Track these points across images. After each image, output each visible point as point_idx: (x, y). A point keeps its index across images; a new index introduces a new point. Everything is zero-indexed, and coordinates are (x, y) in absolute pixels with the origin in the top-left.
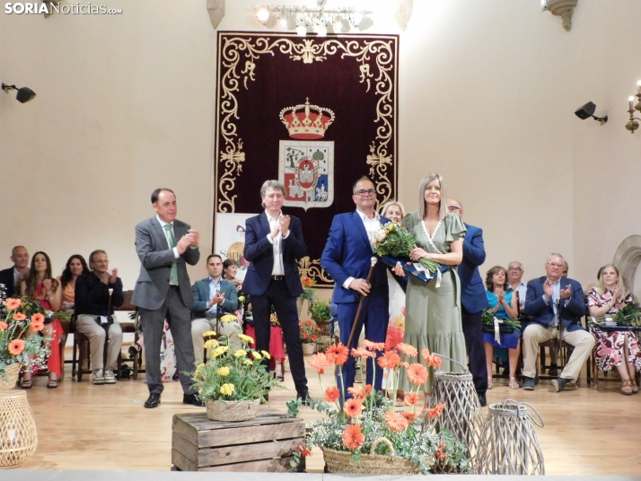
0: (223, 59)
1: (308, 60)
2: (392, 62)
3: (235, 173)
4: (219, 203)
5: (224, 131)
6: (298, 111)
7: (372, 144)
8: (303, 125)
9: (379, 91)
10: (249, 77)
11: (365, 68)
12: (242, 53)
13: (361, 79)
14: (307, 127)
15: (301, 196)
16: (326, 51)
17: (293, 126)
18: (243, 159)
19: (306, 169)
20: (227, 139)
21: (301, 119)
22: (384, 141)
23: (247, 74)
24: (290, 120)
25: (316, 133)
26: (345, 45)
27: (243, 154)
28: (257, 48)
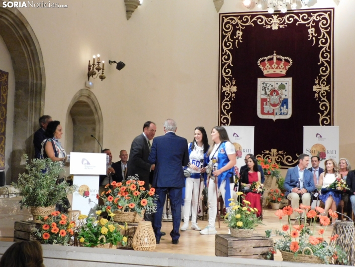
0: (223, 30)
1: (275, 27)
2: (330, 26)
3: (230, 99)
4: (221, 117)
5: (224, 74)
6: (269, 60)
7: (316, 79)
8: (272, 68)
9: (321, 45)
10: (239, 40)
11: (311, 31)
12: (234, 26)
13: (309, 37)
14: (275, 69)
15: (271, 111)
16: (287, 21)
17: (266, 69)
18: (235, 90)
19: (274, 95)
20: (226, 79)
21: (271, 65)
22: (324, 76)
23: (238, 39)
24: (264, 65)
25: (280, 73)
26: (299, 17)
27: (235, 87)
28: (243, 22)
